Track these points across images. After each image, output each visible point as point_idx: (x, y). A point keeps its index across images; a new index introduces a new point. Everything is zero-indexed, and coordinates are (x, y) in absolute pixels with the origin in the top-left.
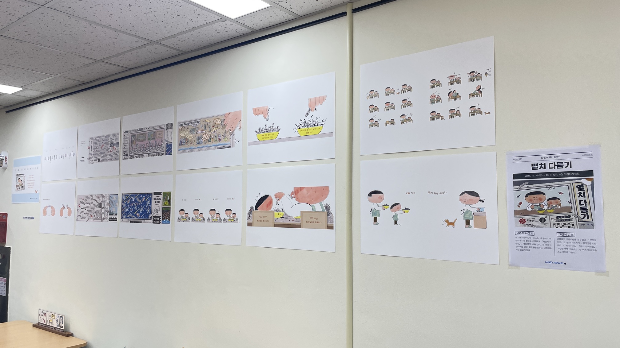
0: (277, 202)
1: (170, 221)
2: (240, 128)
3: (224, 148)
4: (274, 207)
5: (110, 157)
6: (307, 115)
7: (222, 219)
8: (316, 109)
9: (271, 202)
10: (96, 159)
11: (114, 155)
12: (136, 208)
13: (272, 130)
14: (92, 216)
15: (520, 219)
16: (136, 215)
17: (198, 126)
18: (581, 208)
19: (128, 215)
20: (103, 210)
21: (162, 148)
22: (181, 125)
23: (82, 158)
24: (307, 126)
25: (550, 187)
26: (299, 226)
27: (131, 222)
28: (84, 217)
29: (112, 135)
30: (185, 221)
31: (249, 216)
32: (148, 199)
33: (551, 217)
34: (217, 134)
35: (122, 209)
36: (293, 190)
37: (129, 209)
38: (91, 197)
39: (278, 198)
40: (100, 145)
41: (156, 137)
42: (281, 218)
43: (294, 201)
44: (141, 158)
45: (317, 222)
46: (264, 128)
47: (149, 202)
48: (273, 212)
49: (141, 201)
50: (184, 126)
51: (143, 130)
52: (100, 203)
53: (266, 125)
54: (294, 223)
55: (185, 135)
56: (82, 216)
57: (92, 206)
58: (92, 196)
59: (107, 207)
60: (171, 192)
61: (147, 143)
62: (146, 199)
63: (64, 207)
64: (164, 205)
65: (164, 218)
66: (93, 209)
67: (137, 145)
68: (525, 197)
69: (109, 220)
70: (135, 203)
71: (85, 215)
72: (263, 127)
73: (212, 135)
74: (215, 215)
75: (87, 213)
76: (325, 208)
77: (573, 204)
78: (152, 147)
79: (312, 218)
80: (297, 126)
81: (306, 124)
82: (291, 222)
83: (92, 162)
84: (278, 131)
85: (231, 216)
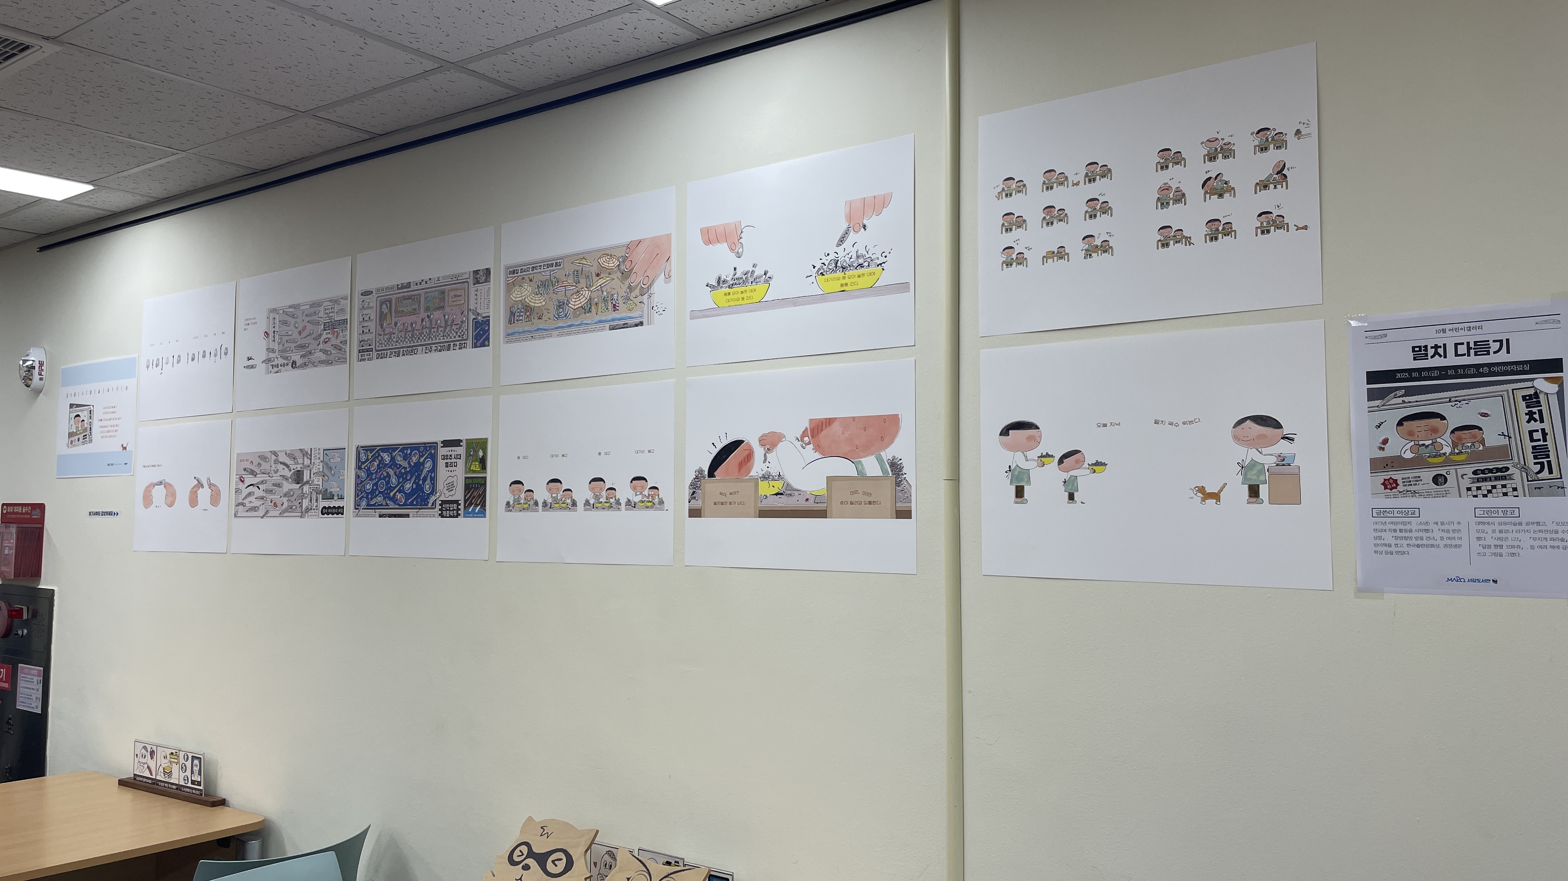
0: (765, 455)
1: (485, 510)
2: (668, 277)
3: (625, 326)
4: (758, 468)
5: (323, 357)
6: (842, 240)
7: (623, 502)
8: (864, 227)
9: (749, 457)
10: (286, 362)
11: (333, 352)
12: (394, 480)
13: (751, 280)
14: (275, 505)
15: (1385, 480)
16: (394, 499)
17: (559, 273)
18: (1534, 448)
19: (372, 499)
20: (306, 489)
21: (462, 331)
22: (514, 272)
23: (249, 359)
24: (841, 270)
25: (1456, 401)
26: (822, 514)
27: (380, 516)
28: (255, 507)
29: (329, 301)
30: (524, 509)
31: (694, 493)
32: (425, 459)
33: (1460, 472)
34: (608, 293)
35: (357, 485)
36: (807, 425)
37: (376, 484)
38: (274, 457)
39: (769, 447)
40: (296, 328)
41: (446, 304)
42: (777, 494)
43: (810, 452)
44: (406, 357)
45: (870, 503)
46: (731, 277)
47: (428, 465)
48: (755, 481)
49: (409, 463)
50: (519, 274)
51: (413, 287)
52: (298, 471)
53: (735, 269)
54: (811, 505)
55: (523, 298)
56: (249, 505)
57: (276, 478)
58: (275, 453)
59: (318, 481)
60: (487, 439)
61: (423, 320)
62: (421, 456)
63: (200, 485)
64: (468, 470)
65: (470, 504)
66: (279, 485)
67: (396, 324)
68: (1397, 425)
69: (323, 514)
70: (393, 469)
71: (257, 503)
72: (727, 274)
73: (594, 295)
74: (604, 493)
75: (262, 498)
76: (891, 466)
77: (1513, 439)
78: (435, 330)
79: (856, 492)
80: (816, 269)
81: (839, 264)
82: (801, 504)
83: (276, 369)
84: (766, 281)
85: (646, 492)
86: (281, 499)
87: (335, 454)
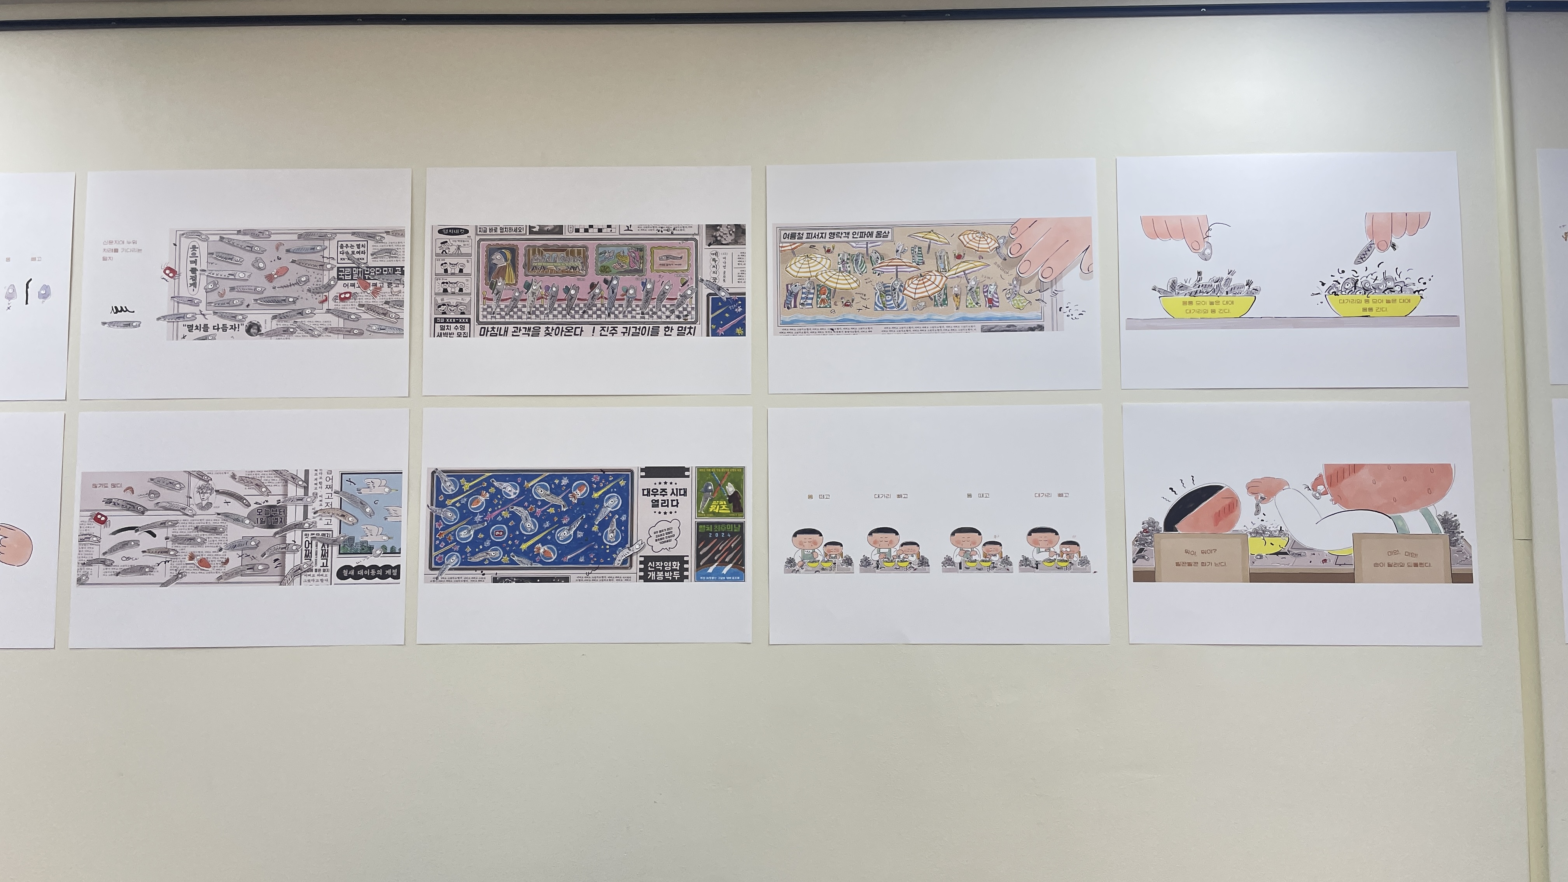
0: (1257, 505)
1: (744, 571)
2: (1088, 272)
4: (1246, 520)
5: (339, 323)
6: (1362, 258)
7: (1015, 560)
8: (1394, 246)
9: (1232, 506)
10: (230, 323)
11: (364, 316)
12: (529, 525)
13: (1225, 289)
14: (204, 564)
16: (531, 554)
17: (884, 247)
19: (473, 554)
20: (294, 536)
21: (685, 309)
22: (793, 236)
23: (119, 310)
24: (1363, 291)
26: (1350, 578)
27: (495, 580)
29: (352, 234)
31: (1141, 550)
32: (605, 493)
34: (977, 283)
35: (434, 531)
37: (483, 531)
38: (197, 483)
39: (1263, 495)
40: (258, 269)
41: (649, 265)
42: (1277, 554)
43: (1326, 503)
44: (553, 339)
45: (1416, 565)
46: (1193, 281)
47: (612, 503)
48: (1243, 537)
49: (565, 498)
50: (804, 240)
51: (566, 234)
52: (271, 506)
53: (1199, 273)
54: (1331, 567)
55: (814, 274)
57: (206, 519)
58: (199, 475)
60: (743, 469)
61: (593, 286)
62: (592, 490)
64: (702, 509)
65: (711, 562)
66: (213, 530)
67: (528, 286)
69: (343, 578)
70: (526, 508)
72: (1187, 277)
73: (950, 283)
74: (980, 549)
75: (163, 551)
76: (1442, 523)
78: (624, 303)
79: (1396, 552)
80: (1326, 287)
81: (1359, 284)
82: (1317, 566)
83: (199, 333)
84: (1250, 294)
85: (1057, 548)
86: (220, 553)
87: (374, 481)
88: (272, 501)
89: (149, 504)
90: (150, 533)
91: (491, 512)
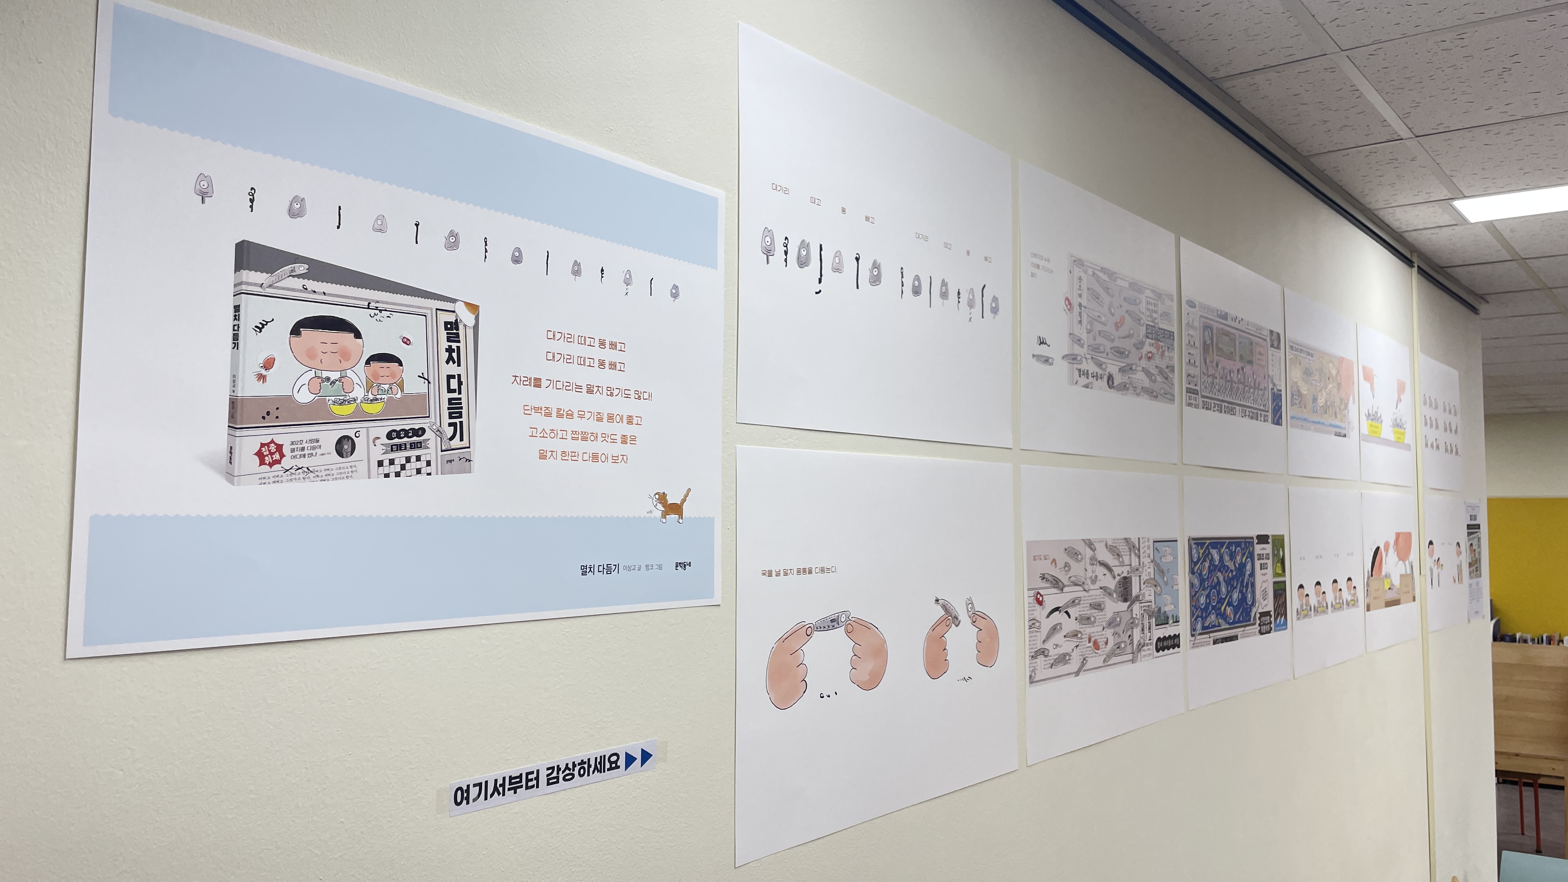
0: (1386, 558)
1: (1287, 620)
2: (1354, 399)
3: (1340, 435)
4: (1384, 569)
6: (1397, 406)
7: (1345, 601)
8: (1401, 400)
11: (1159, 379)
12: (1223, 589)
13: (1377, 418)
14: (1096, 646)
16: (1225, 616)
19: (1206, 617)
22: (1292, 348)
23: (1042, 342)
24: (1397, 426)
26: (1399, 602)
27: (1214, 642)
29: (1153, 291)
30: (1304, 616)
35: (1192, 597)
37: (1208, 596)
38: (1089, 553)
39: (1386, 552)
40: (1113, 315)
41: (1254, 360)
42: (1389, 589)
43: (1396, 557)
44: (1227, 416)
45: (1408, 592)
46: (1371, 412)
47: (1249, 567)
48: (1383, 579)
49: (1234, 563)
51: (1230, 322)
52: (1125, 578)
56: (1054, 653)
57: (1096, 594)
58: (1090, 544)
59: (1149, 594)
60: (1284, 536)
61: (1238, 372)
62: (1243, 556)
63: (950, 618)
65: (1278, 615)
66: (1098, 607)
69: (1158, 651)
70: (1222, 573)
71: (1067, 646)
72: (1371, 409)
75: (1075, 634)
79: (1405, 585)
82: (1395, 596)
83: (1083, 380)
85: (1352, 591)
86: (1104, 633)
87: (1167, 548)
88: (1125, 574)
89: (1064, 579)
90: (1067, 612)
91: (1211, 578)
